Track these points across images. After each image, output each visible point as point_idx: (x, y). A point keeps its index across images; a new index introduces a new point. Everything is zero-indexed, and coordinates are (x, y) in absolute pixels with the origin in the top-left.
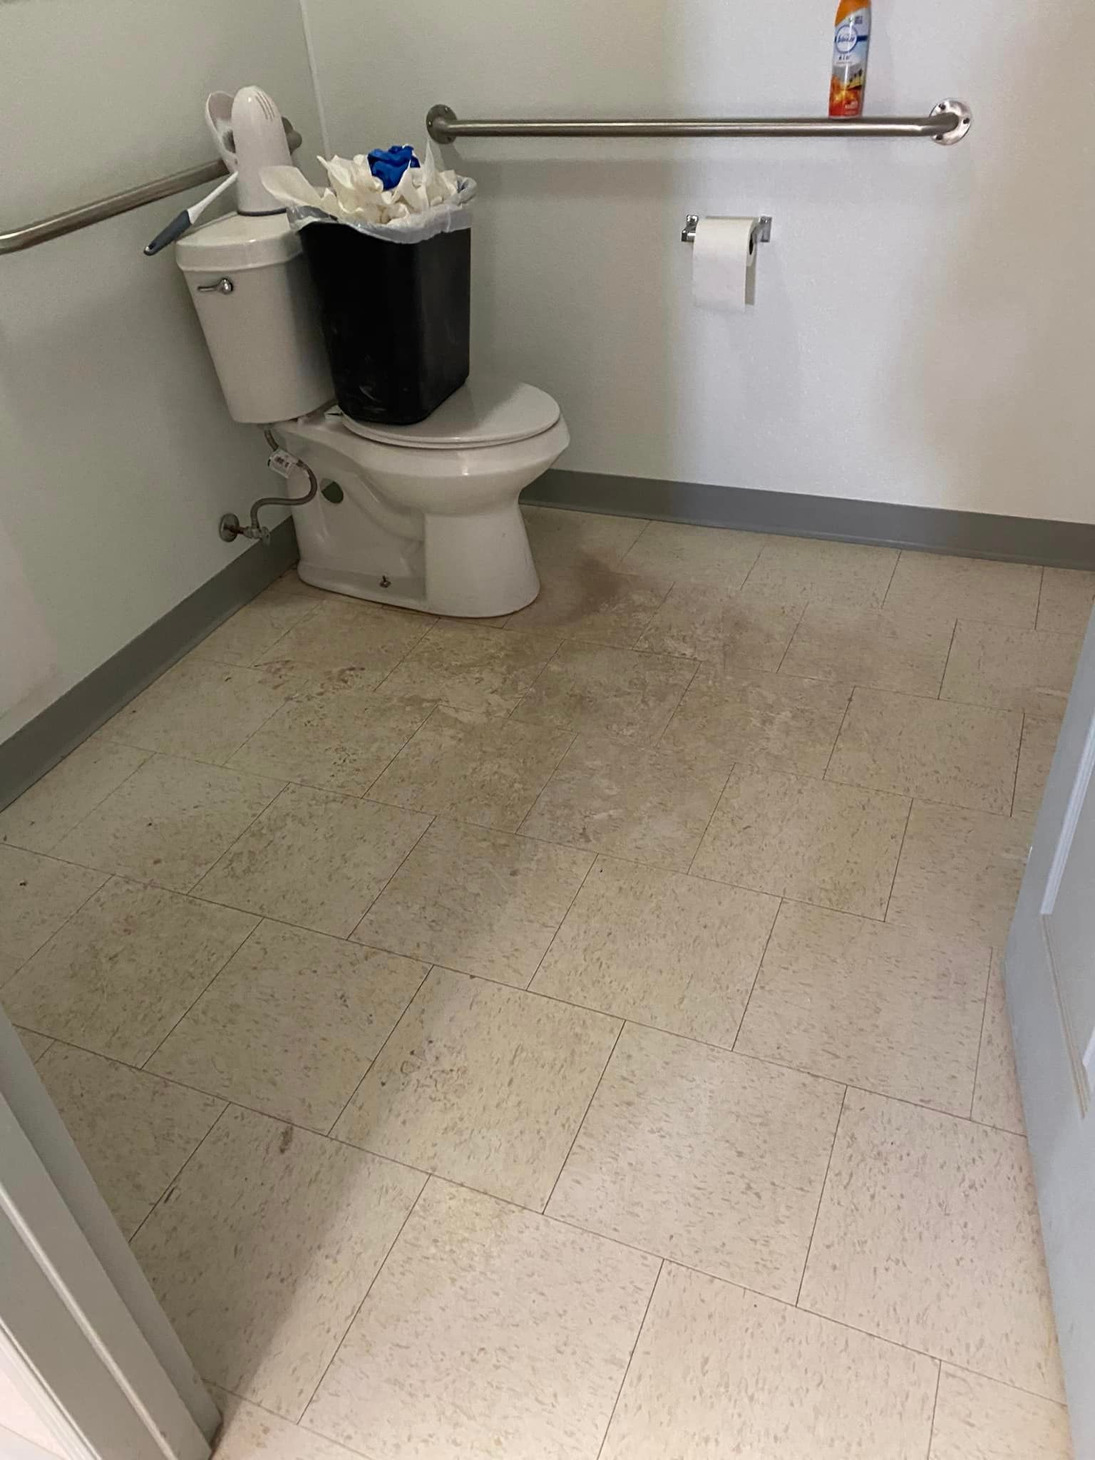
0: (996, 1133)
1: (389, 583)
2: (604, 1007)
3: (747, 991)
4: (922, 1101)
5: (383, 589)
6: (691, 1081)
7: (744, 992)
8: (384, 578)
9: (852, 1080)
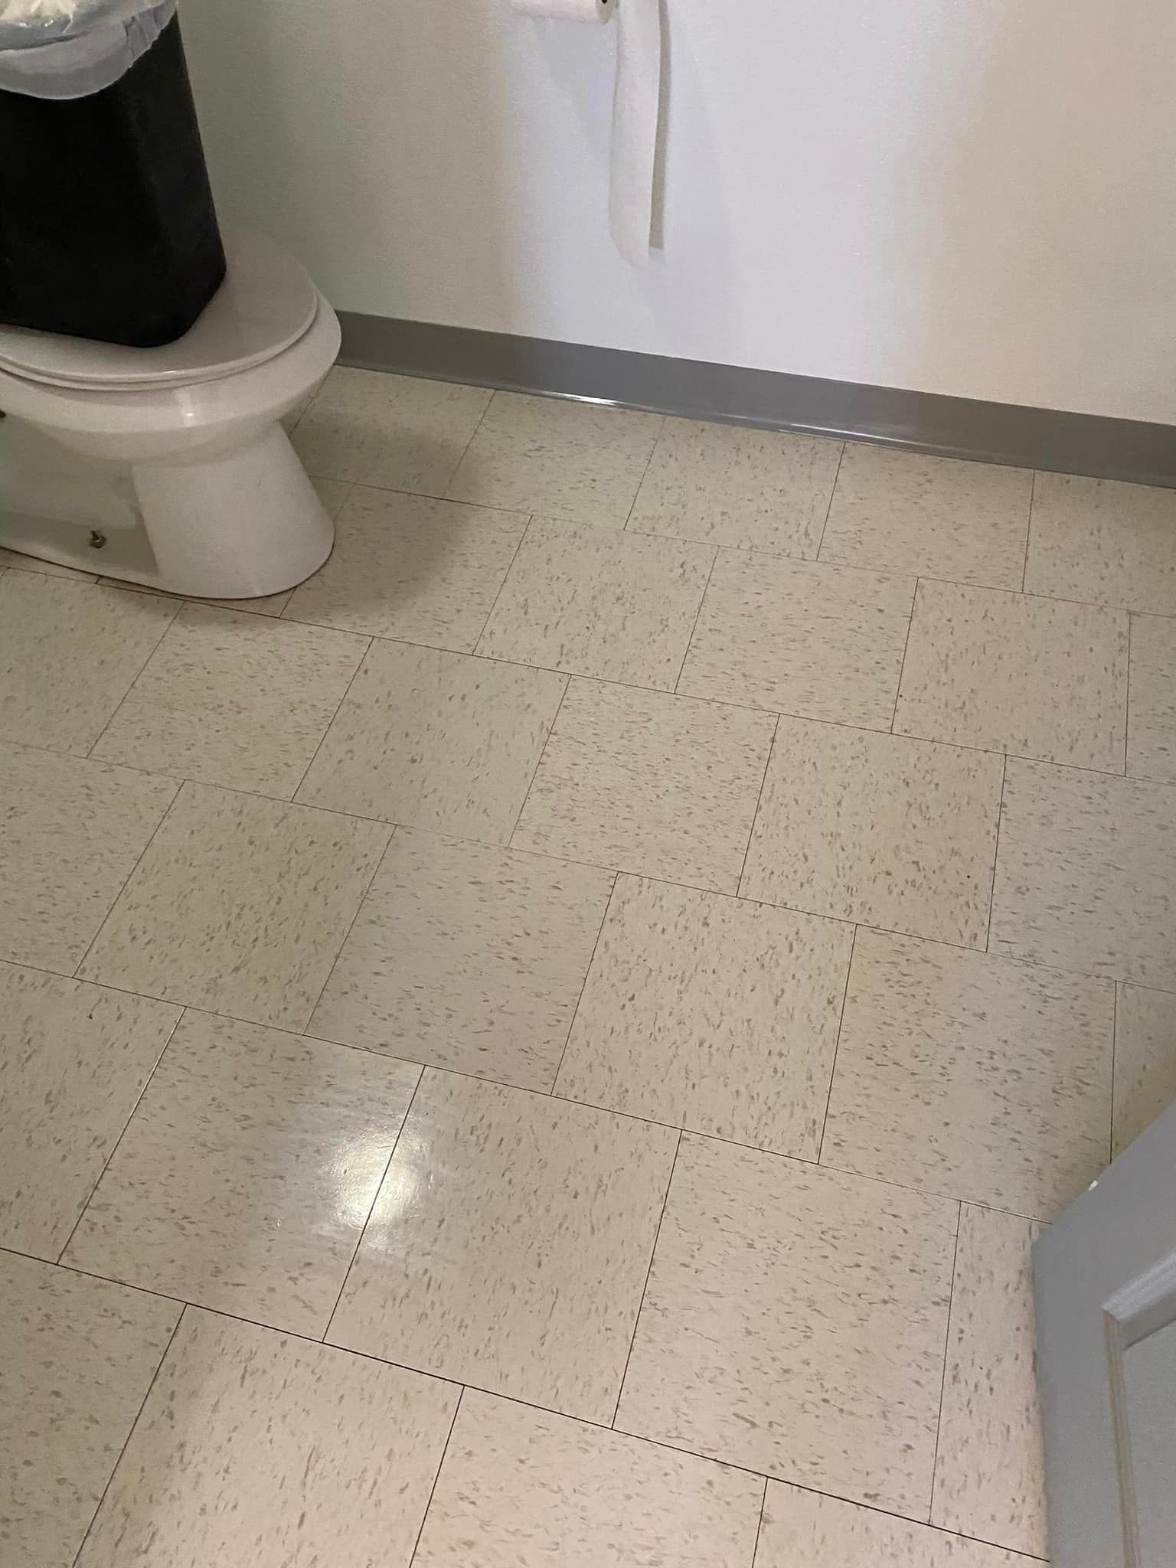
0: (963, 1544)
1: (104, 539)
2: (434, 1363)
3: (633, 1313)
4: (866, 1495)
5: (95, 550)
6: (555, 1492)
7: (629, 1315)
8: (93, 533)
9: (773, 1467)
